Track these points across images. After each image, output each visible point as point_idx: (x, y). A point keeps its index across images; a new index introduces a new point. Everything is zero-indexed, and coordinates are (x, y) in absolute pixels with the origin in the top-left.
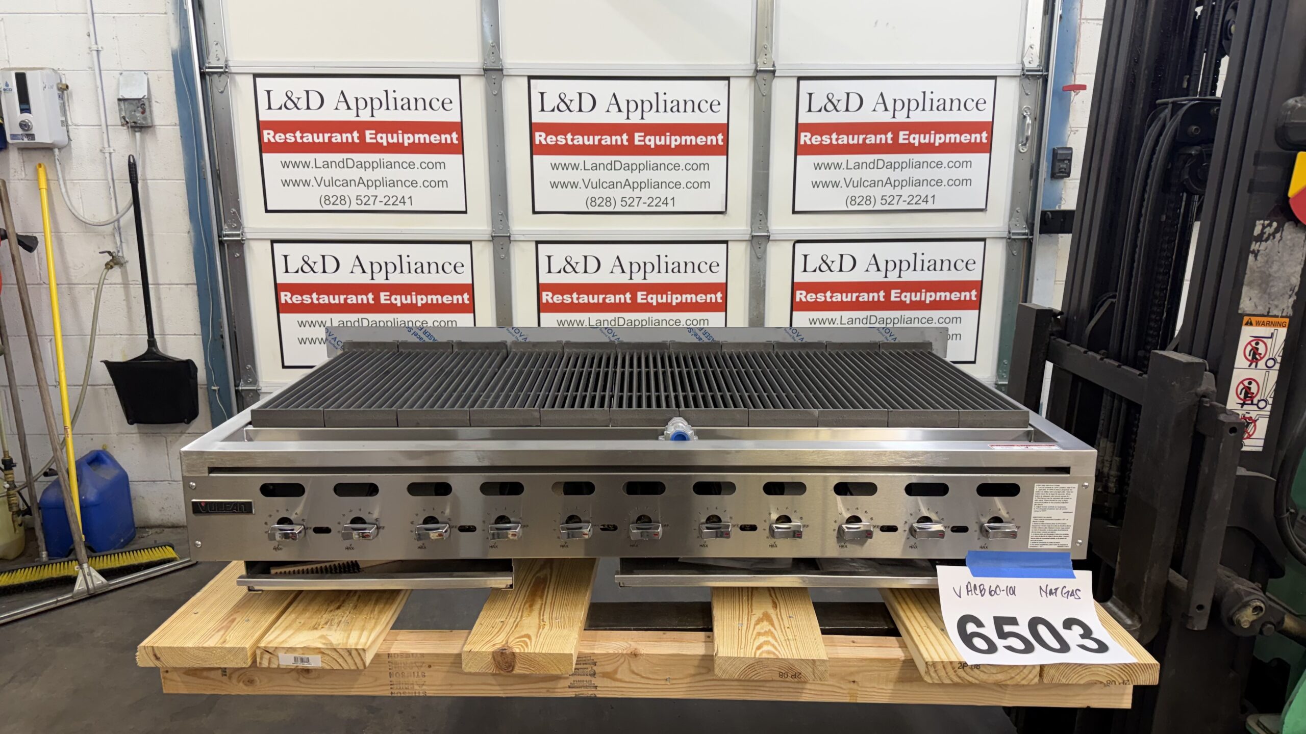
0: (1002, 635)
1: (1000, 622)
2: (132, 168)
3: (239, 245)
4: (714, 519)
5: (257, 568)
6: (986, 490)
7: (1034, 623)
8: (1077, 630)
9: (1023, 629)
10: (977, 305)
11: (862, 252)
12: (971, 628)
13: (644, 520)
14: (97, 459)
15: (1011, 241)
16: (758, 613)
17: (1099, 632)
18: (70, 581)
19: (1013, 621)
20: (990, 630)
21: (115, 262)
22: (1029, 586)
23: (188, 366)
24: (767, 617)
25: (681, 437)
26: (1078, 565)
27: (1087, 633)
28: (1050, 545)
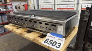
6: (52, 25)
12: (47, 40)
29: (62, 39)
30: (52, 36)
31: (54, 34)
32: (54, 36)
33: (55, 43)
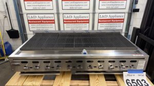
0: (133, 83)
1: (132, 80)
2: (6, 4)
3: (22, 15)
4: (90, 66)
5: (22, 73)
6: (131, 61)
7: (137, 80)
8: (144, 81)
9: (135, 81)
10: (123, 22)
11: (108, 15)
12: (128, 81)
13: (79, 66)
14: (7, 43)
15: (129, 13)
16: (96, 78)
17: (147, 82)
18: (4, 59)
19: (134, 80)
20: (131, 82)
21: (6, 17)
22: (136, 75)
23: (17, 31)
24: (97, 79)
25: (85, 53)
26: (144, 71)
27: (145, 82)
28: (140, 69)
29: (142, 74)
30: (131, 74)
31: (132, 70)
32: (133, 74)
33: (138, 81)
